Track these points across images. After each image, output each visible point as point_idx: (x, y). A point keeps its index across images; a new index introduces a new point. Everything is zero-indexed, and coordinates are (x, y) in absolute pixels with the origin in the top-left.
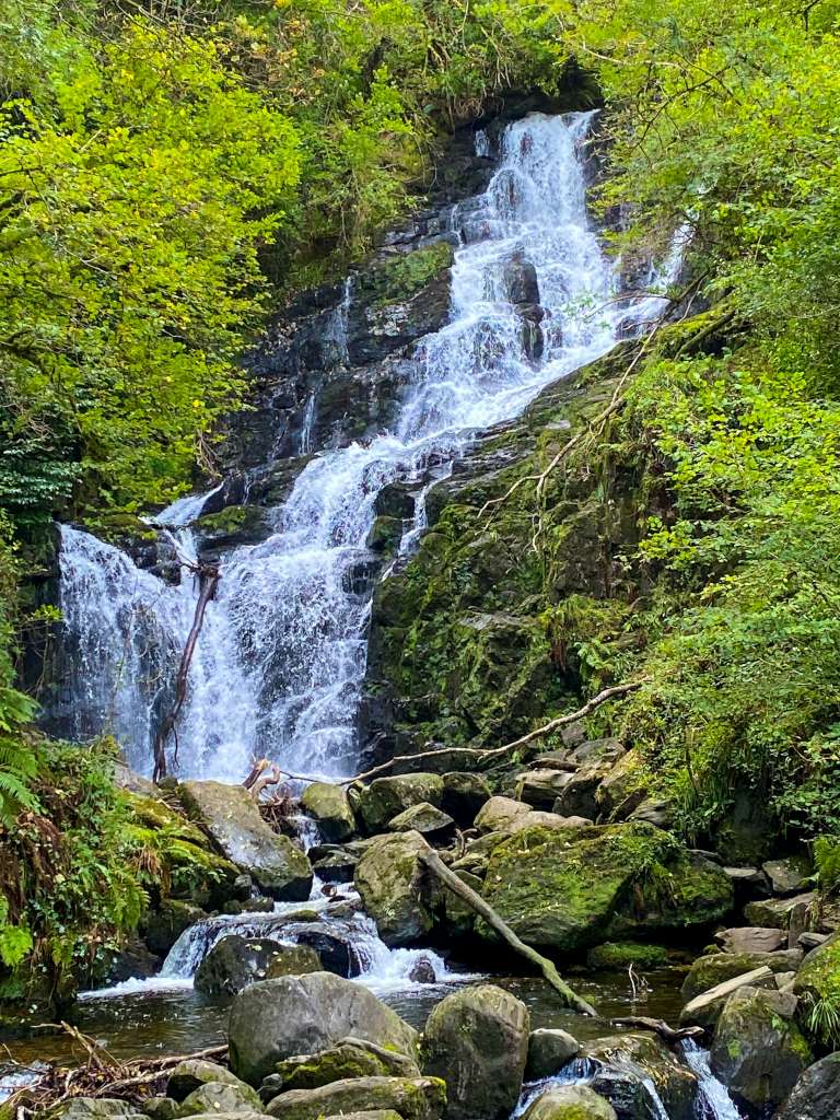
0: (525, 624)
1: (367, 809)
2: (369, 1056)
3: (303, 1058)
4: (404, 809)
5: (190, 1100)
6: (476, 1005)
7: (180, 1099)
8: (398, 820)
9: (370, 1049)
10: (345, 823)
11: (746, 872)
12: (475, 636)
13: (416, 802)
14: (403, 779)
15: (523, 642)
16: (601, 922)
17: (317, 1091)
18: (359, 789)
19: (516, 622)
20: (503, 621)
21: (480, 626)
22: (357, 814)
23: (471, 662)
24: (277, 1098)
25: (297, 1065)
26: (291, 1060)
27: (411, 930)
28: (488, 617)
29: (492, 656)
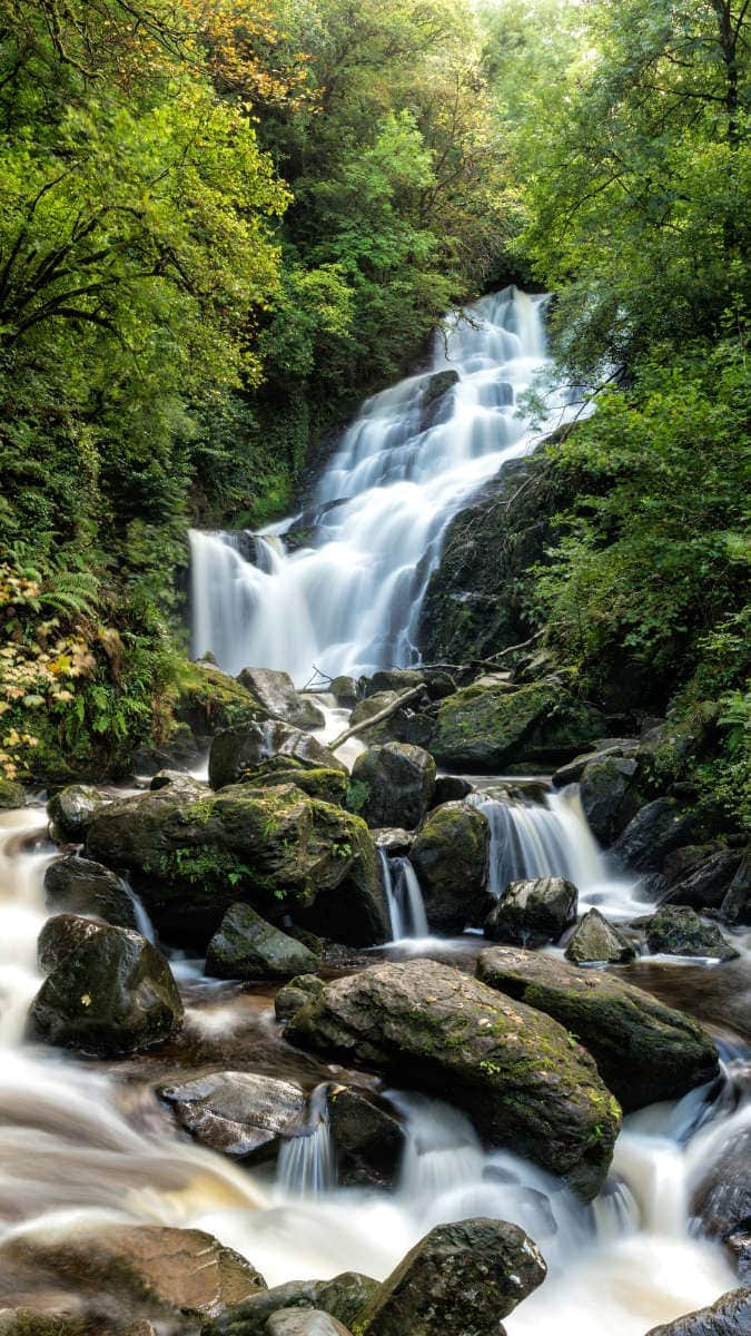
0: (493, 598)
12: (460, 606)
15: (491, 610)
16: (515, 747)
19: (487, 597)
20: (479, 596)
21: (463, 599)
28: (468, 594)
29: (471, 618)
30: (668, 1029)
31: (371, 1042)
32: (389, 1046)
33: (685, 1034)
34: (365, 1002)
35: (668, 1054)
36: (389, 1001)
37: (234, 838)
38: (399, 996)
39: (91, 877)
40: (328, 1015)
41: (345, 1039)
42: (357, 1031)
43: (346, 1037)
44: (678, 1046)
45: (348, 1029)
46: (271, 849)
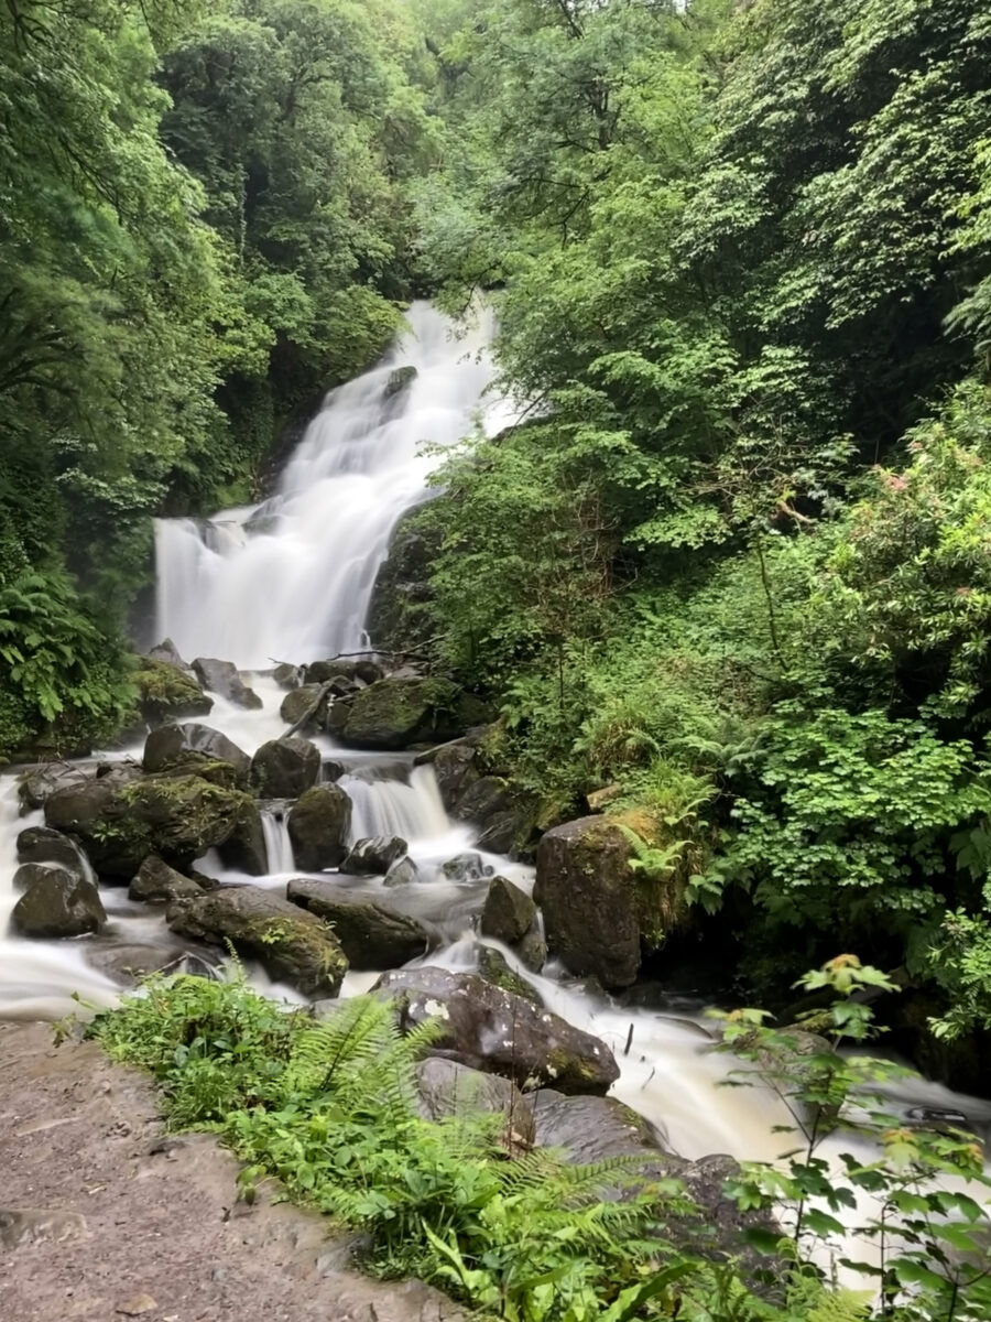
30: (394, 924)
33: (403, 926)
35: (391, 938)
37: (150, 813)
39: (50, 839)
43: (199, 930)
44: (398, 933)
46: (173, 819)
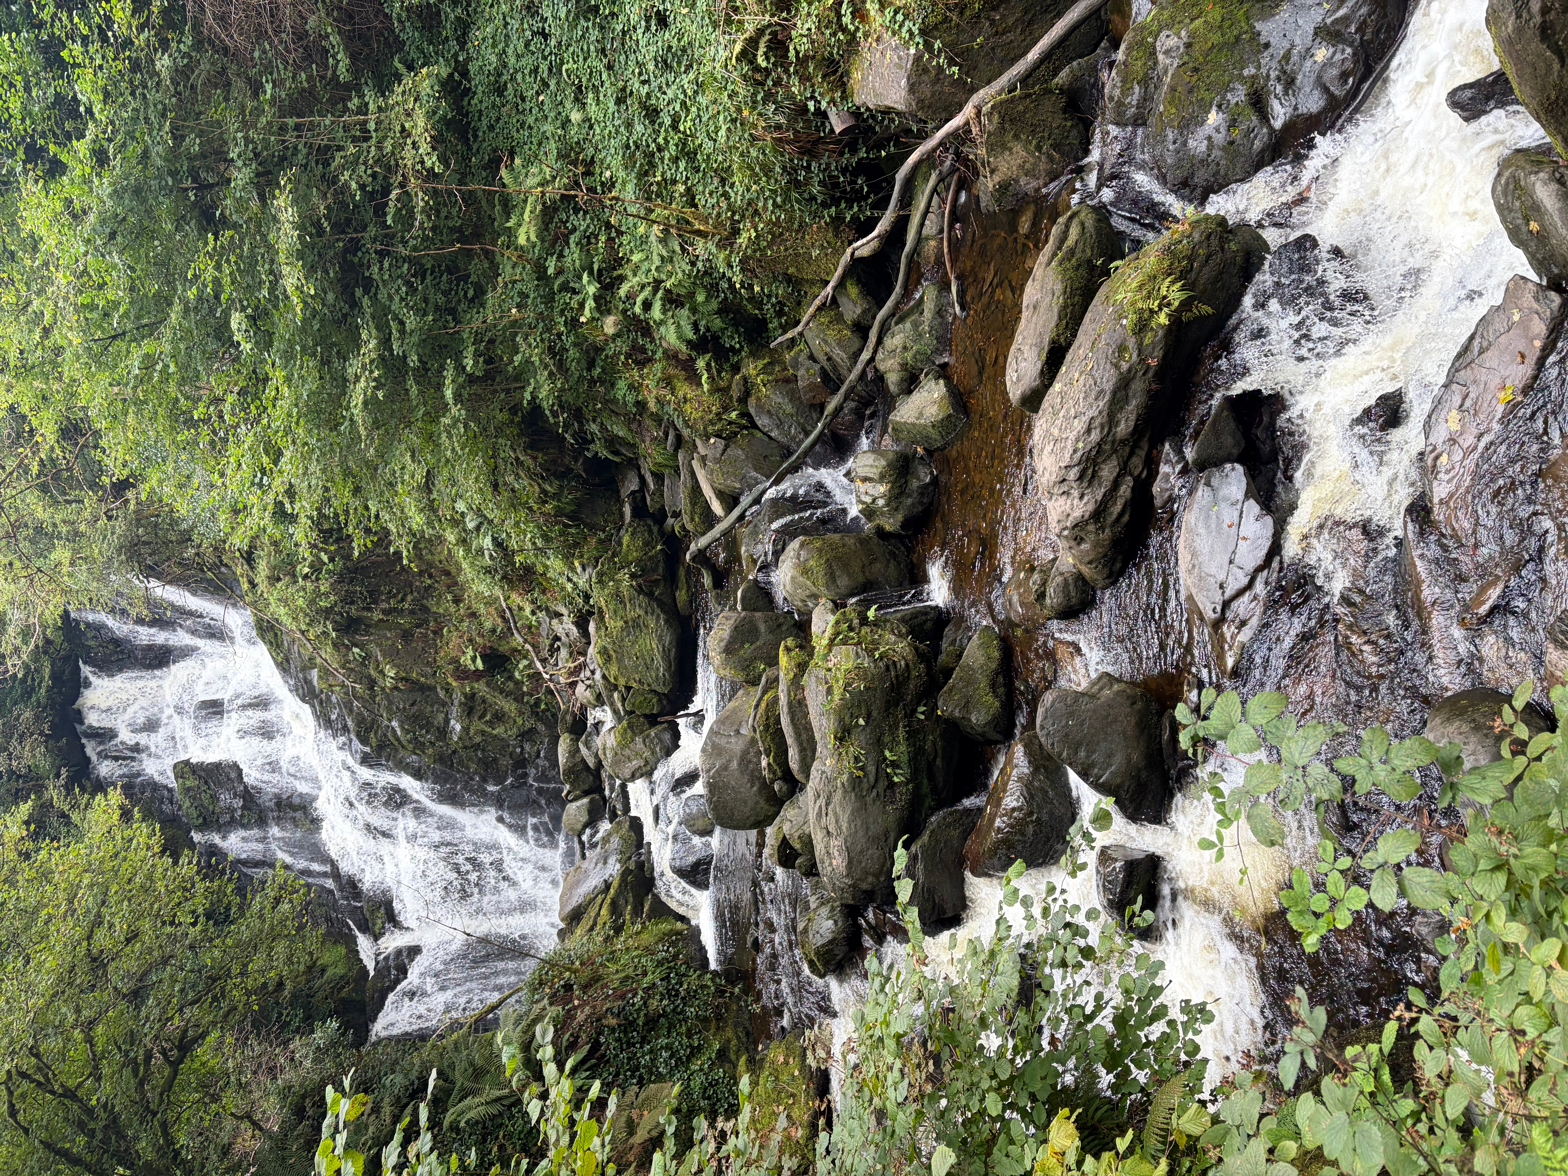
0: (458, 697)
1: (586, 787)
2: (763, 705)
3: (764, 763)
4: (583, 761)
5: (797, 846)
6: (723, 644)
7: (797, 855)
8: (591, 762)
9: (757, 706)
10: (591, 802)
11: (627, 510)
12: (466, 729)
13: (578, 750)
14: (562, 759)
15: (471, 697)
16: (661, 604)
17: (790, 741)
18: (569, 793)
19: (456, 702)
20: (455, 711)
21: (458, 727)
22: (586, 793)
23: (483, 733)
24: (795, 773)
25: (769, 764)
26: (765, 773)
27: (667, 737)
28: (452, 722)
29: (481, 717)
31: (1130, 457)
32: (1137, 432)
34: (1090, 471)
36: (1095, 436)
38: (1089, 431)
40: (1098, 514)
41: (1125, 490)
42: (1118, 475)
45: (1116, 485)
